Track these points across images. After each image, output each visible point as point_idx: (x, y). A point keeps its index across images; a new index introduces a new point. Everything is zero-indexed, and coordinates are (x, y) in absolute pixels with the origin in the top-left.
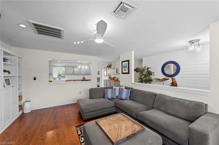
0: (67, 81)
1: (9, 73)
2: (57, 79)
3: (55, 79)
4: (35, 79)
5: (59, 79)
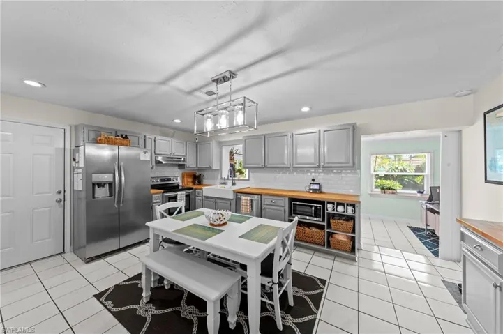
2: (230, 184)
3: (224, 181)
5: (233, 184)
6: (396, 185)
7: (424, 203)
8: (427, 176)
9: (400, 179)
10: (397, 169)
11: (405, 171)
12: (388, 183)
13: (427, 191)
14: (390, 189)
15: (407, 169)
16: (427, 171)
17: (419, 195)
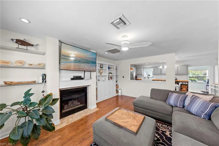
0: (153, 80)
1: (111, 73)
2: (147, 79)
3: (145, 78)
4: (123, 77)
5: (148, 79)
6: (196, 79)
7: (206, 84)
8: (207, 76)
9: (197, 77)
10: (195, 74)
11: (199, 75)
12: (193, 79)
13: (207, 81)
14: (194, 80)
15: (200, 74)
16: (207, 75)
17: (204, 82)
